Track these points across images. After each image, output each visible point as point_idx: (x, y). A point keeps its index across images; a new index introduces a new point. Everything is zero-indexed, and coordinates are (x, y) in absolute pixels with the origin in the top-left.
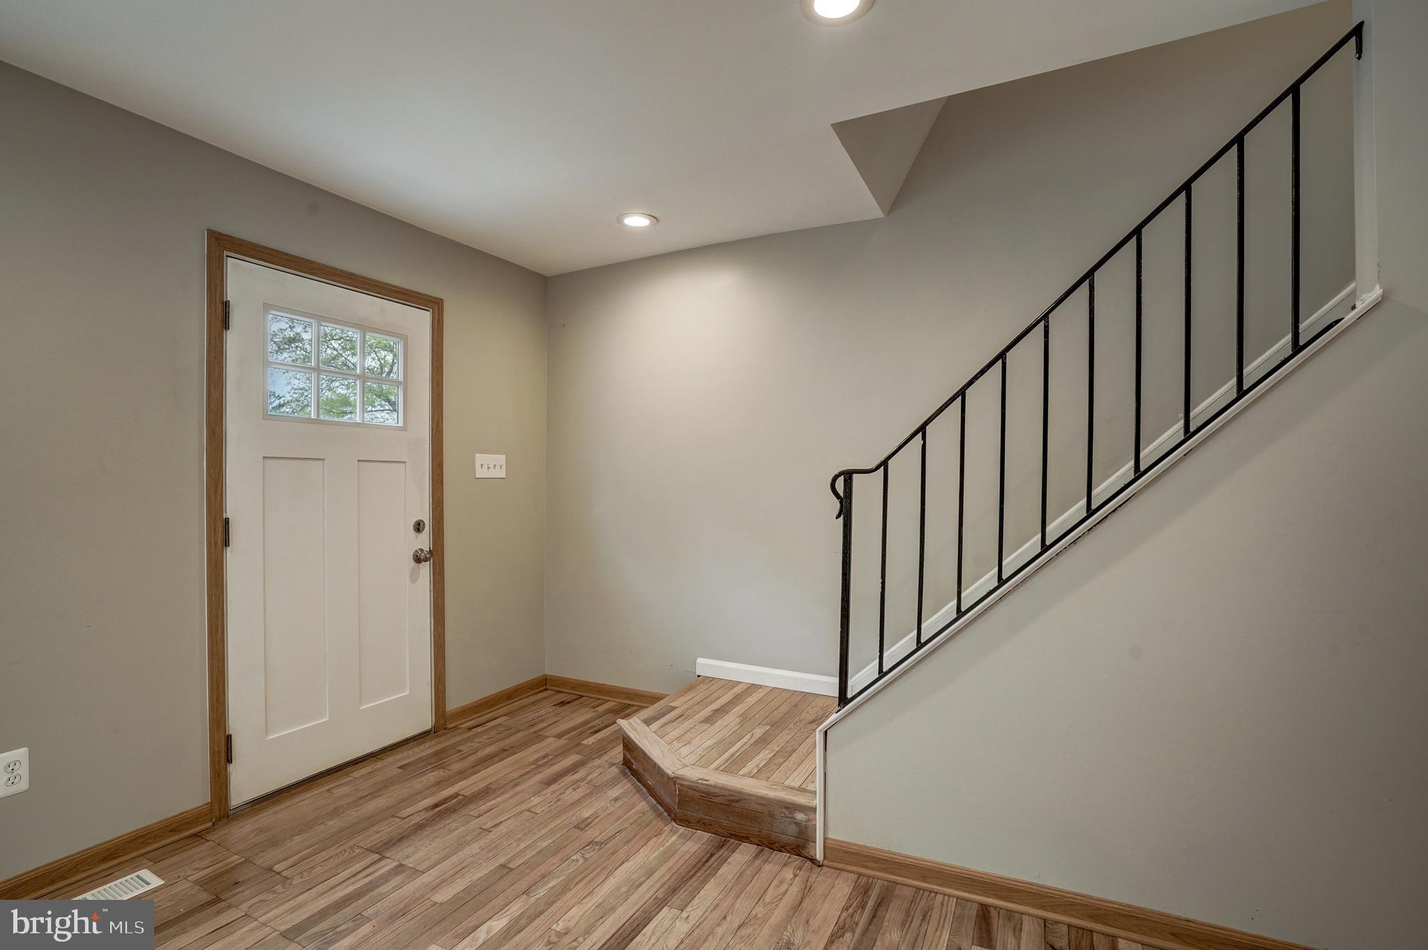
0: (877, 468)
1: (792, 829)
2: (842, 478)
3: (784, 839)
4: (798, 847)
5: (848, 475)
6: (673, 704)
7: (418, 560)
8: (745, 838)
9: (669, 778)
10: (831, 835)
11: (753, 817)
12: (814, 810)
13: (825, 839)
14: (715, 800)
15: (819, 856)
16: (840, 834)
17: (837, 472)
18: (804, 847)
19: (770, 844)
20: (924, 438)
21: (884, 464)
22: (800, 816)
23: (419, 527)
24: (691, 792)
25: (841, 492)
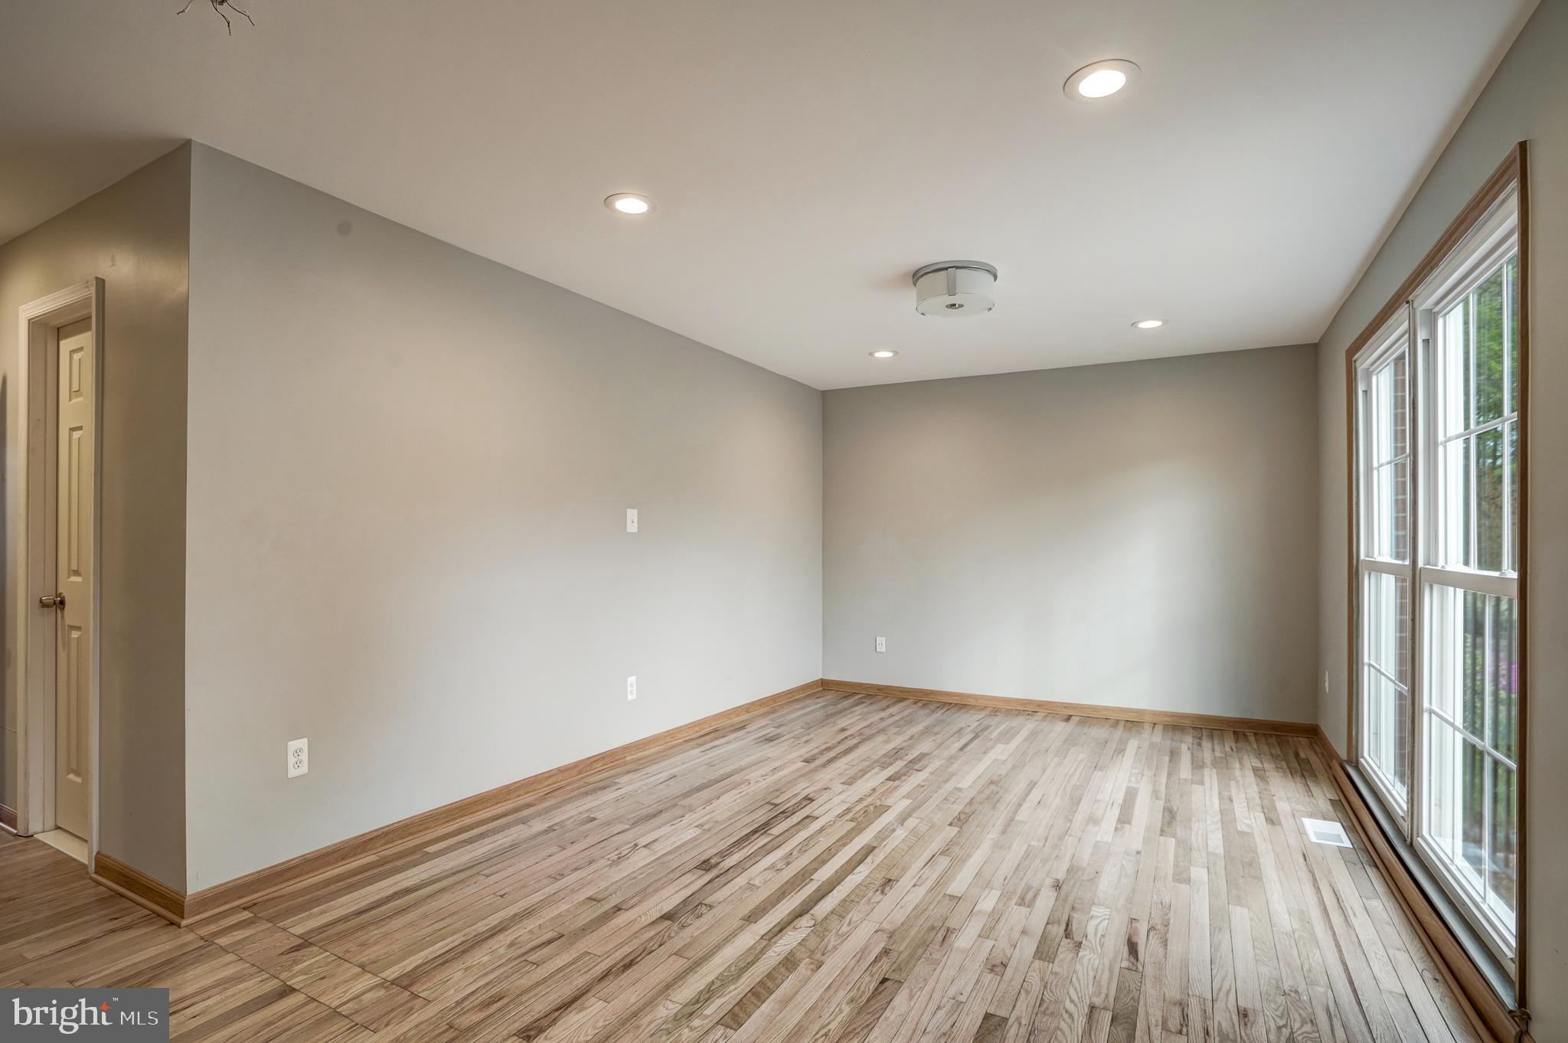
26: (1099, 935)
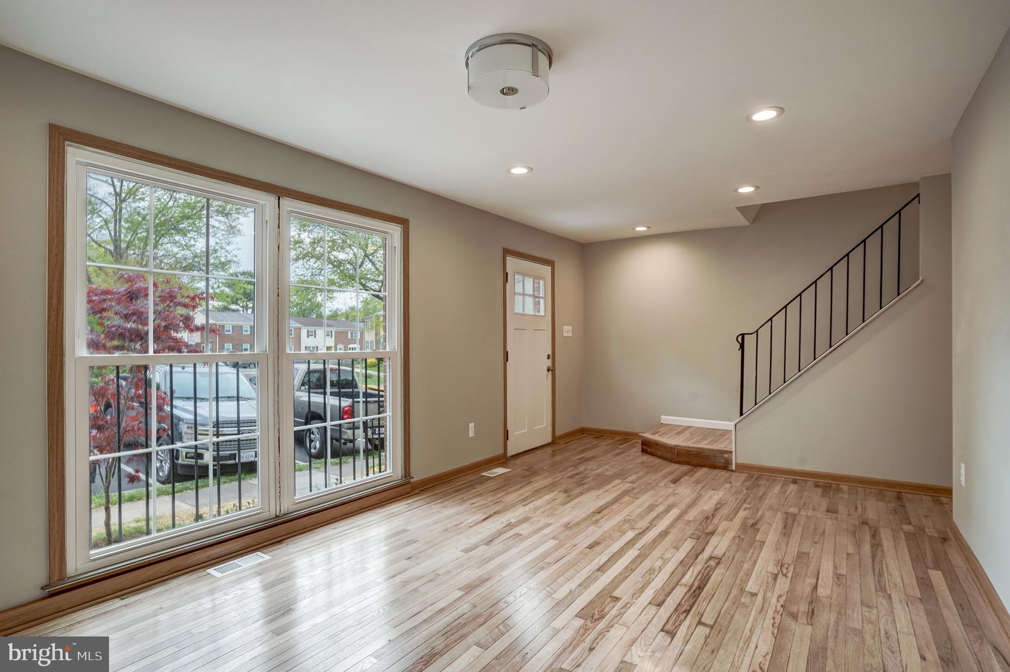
0: (754, 333)
1: (723, 461)
2: (741, 336)
3: (720, 464)
4: (725, 466)
5: (743, 335)
6: (659, 430)
7: (548, 370)
8: (704, 466)
9: (671, 448)
10: (738, 461)
11: (707, 458)
12: (731, 452)
13: (736, 463)
14: (692, 453)
15: (734, 468)
16: (741, 461)
17: (739, 334)
18: (727, 466)
19: (714, 467)
20: (771, 322)
21: (757, 331)
22: (726, 456)
23: (548, 358)
24: (682, 451)
25: (740, 342)
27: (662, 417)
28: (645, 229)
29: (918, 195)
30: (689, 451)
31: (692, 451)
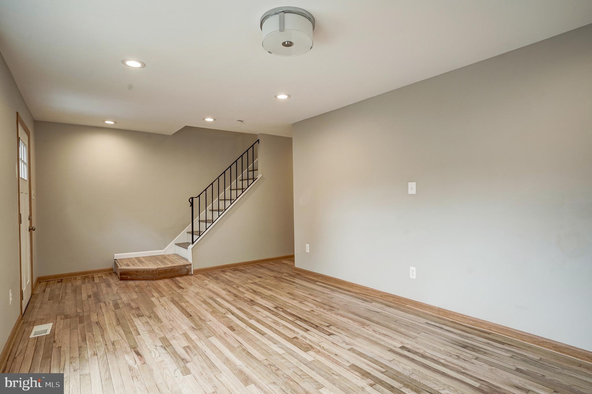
0: (198, 197)
1: (186, 271)
2: (191, 199)
3: (184, 273)
5: (192, 198)
10: (195, 269)
12: (190, 265)
15: (193, 273)
17: (189, 198)
18: (189, 273)
20: (206, 191)
21: (199, 196)
22: (187, 267)
24: (161, 271)
25: (191, 202)
26: (152, 352)
27: (115, 255)
28: (113, 123)
29: (258, 140)
30: (165, 270)
31: (167, 270)
